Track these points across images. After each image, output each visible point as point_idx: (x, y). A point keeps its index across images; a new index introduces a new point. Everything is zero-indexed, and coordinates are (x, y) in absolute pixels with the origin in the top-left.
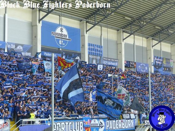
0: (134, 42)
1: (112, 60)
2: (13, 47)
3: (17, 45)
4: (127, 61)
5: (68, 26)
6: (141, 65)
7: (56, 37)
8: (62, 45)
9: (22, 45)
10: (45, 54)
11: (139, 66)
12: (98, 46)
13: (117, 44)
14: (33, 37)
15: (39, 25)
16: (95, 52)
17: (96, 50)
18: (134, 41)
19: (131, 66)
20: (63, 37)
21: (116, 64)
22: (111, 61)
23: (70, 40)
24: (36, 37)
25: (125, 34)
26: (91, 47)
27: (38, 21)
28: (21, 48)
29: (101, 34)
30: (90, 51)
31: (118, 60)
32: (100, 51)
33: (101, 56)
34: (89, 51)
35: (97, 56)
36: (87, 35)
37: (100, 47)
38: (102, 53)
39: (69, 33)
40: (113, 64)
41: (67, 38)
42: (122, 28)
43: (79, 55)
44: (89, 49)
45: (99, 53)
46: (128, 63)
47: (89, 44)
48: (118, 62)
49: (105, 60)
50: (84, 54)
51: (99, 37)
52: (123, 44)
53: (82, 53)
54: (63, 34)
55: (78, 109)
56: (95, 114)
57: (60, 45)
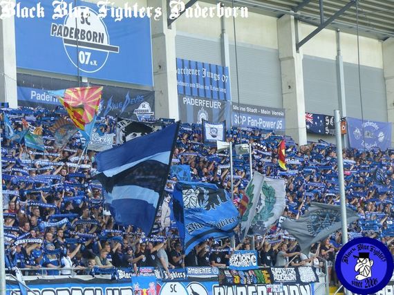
0: (338, 54)
1: (263, 112)
4: (315, 116)
6: (365, 125)
7: (66, 41)
8: (89, 67)
10: (32, 95)
11: (357, 131)
12: (214, 69)
13: (280, 60)
16: (202, 87)
17: (208, 82)
18: (338, 50)
19: (327, 129)
20: (91, 42)
21: (279, 125)
22: (259, 114)
23: (116, 49)
25: (301, 25)
26: (187, 72)
29: (223, 30)
30: (186, 84)
31: (282, 110)
32: (221, 85)
33: (224, 99)
34: (182, 84)
35: (212, 99)
36: (170, 35)
37: (220, 69)
38: (228, 91)
39: (109, 29)
40: (268, 125)
41: (105, 43)
42: (292, 8)
43: (149, 96)
44: (181, 77)
45: (215, 89)
46: (318, 121)
47: (183, 60)
48: (284, 117)
49: (239, 112)
50: (164, 93)
51: (217, 39)
52: (298, 59)
53: (157, 89)
54: (89, 32)
55: (114, 250)
56: (174, 267)
57: (84, 66)
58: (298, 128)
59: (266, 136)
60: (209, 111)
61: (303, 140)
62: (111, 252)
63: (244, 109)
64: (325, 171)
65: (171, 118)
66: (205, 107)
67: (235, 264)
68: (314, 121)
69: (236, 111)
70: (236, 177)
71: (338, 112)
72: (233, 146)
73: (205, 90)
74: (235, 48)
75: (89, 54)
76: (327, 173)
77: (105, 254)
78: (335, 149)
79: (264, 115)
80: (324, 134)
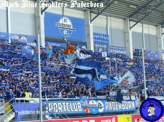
0: (143, 31)
1: (120, 48)
2: (17, 38)
3: (20, 36)
4: (135, 50)
5: (71, 16)
6: (151, 52)
7: (60, 27)
8: (67, 35)
9: (26, 36)
10: (49, 44)
11: (149, 54)
12: (104, 35)
13: (125, 33)
14: (37, 28)
15: (42, 17)
17: (103, 39)
18: (143, 30)
20: (67, 27)
21: (125, 53)
22: (119, 49)
23: (75, 30)
24: (39, 28)
25: (131, 22)
26: (96, 36)
27: (40, 13)
28: (25, 39)
29: (107, 24)
30: (96, 40)
31: (126, 48)
32: (107, 40)
33: (107, 44)
34: (95, 40)
35: (104, 45)
36: (91, 25)
38: (109, 42)
39: (73, 24)
40: (122, 52)
41: (72, 28)
42: (129, 17)
43: (85, 44)
44: (95, 38)
45: (105, 42)
46: (137, 51)
47: (95, 33)
48: (126, 50)
49: (112, 49)
50: (89, 43)
51: (105, 27)
52: (130, 32)
53: (87, 42)
54: (66, 25)
55: (75, 90)
56: (93, 96)
57: (65, 35)
58: (130, 54)
59: (120, 56)
60: (103, 48)
61: (132, 57)
62: (74, 91)
63: (114, 48)
64: (139, 66)
65: (91, 50)
66: (102, 47)
67: (111, 95)
68: (135, 51)
69: (111, 48)
70: (112, 68)
71: (143, 48)
72: (111, 59)
73: (102, 42)
74: (111, 29)
75: (66, 31)
76: (139, 67)
77: (71, 92)
78: (142, 60)
79: (120, 49)
80: (138, 55)
